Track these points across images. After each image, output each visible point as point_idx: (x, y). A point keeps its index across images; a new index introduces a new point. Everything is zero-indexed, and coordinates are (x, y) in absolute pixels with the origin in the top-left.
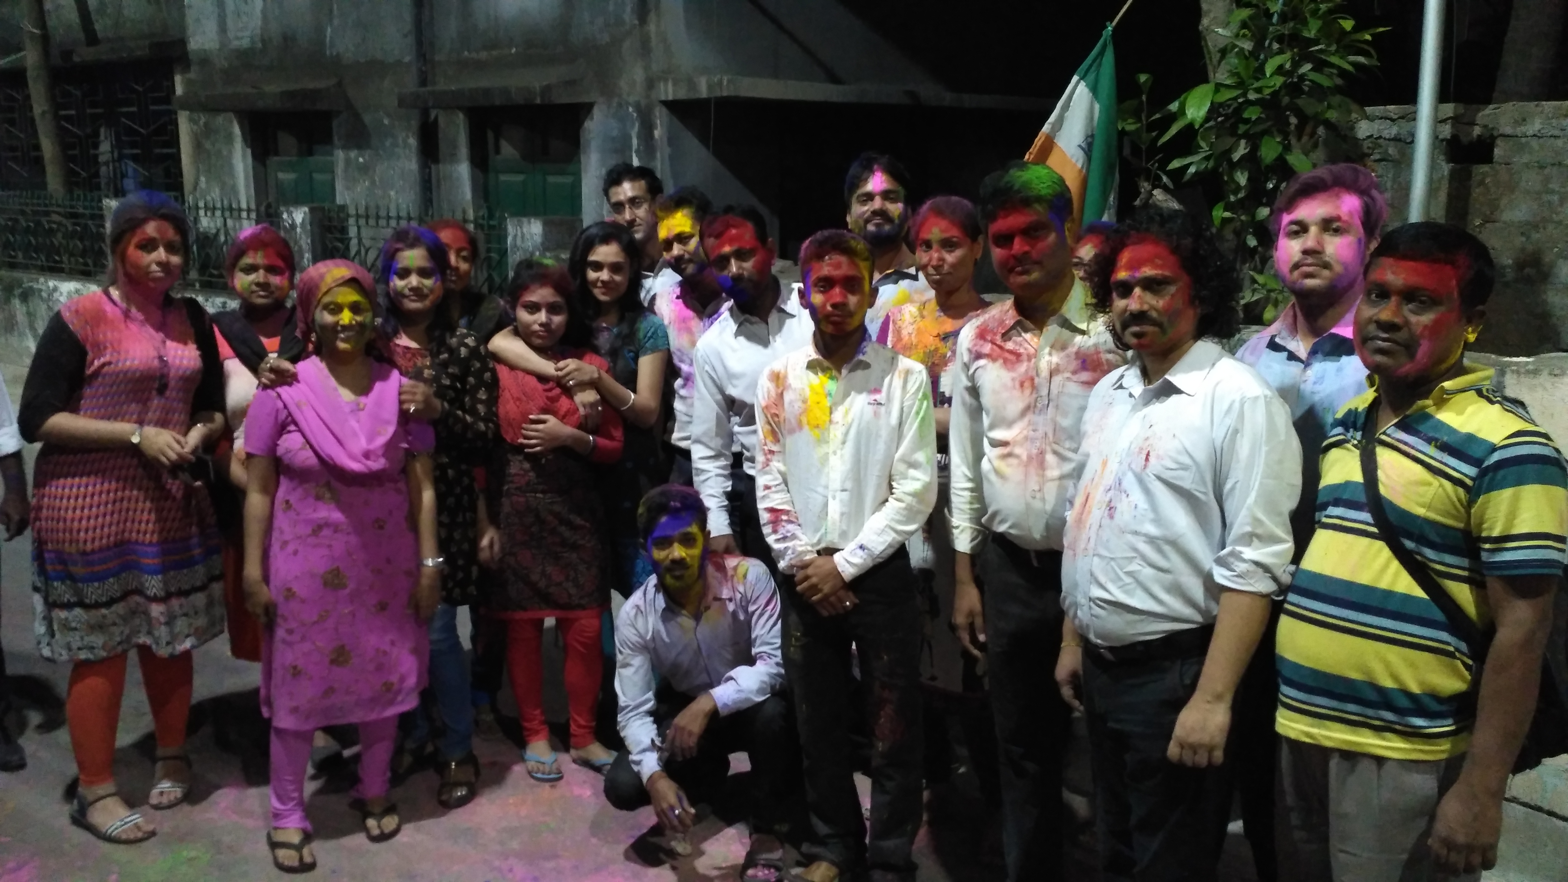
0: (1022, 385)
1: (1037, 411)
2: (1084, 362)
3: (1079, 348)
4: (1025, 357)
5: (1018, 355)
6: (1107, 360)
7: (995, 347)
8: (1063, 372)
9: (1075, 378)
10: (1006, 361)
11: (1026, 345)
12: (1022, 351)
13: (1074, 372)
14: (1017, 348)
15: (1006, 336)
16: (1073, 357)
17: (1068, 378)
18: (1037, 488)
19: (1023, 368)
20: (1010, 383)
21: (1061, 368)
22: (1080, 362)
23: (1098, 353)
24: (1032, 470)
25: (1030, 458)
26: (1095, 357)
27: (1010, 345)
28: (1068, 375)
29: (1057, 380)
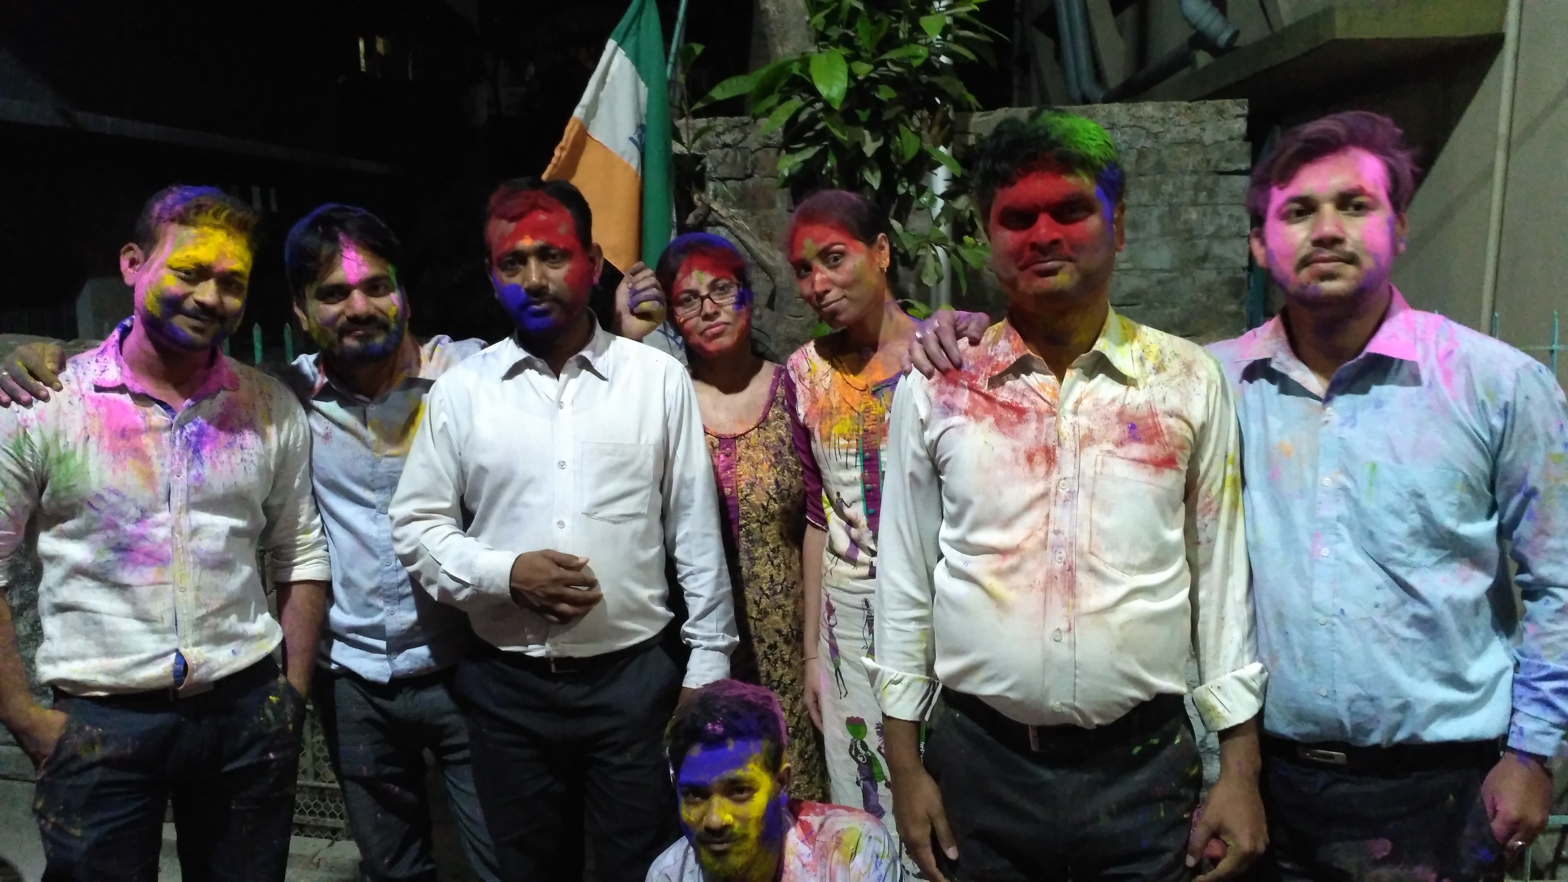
0: (1030, 458)
1: (1060, 502)
2: (1133, 427)
3: (1123, 406)
4: (1032, 416)
5: (1020, 412)
6: (1168, 427)
7: (976, 396)
8: (1101, 442)
9: (1121, 452)
10: (998, 422)
11: (1033, 397)
12: (1026, 404)
13: (1120, 444)
14: (1018, 400)
15: (996, 381)
16: (1115, 419)
17: (1109, 452)
18: (1064, 626)
19: (1029, 431)
20: (1008, 455)
21: (1096, 435)
22: (1126, 427)
23: (1154, 415)
24: (1056, 598)
25: (1051, 578)
26: (1150, 421)
27: (1003, 395)
28: (1109, 447)
29: (1092, 453)
